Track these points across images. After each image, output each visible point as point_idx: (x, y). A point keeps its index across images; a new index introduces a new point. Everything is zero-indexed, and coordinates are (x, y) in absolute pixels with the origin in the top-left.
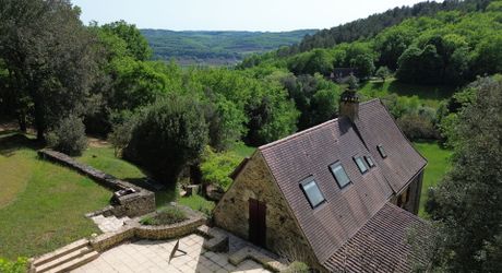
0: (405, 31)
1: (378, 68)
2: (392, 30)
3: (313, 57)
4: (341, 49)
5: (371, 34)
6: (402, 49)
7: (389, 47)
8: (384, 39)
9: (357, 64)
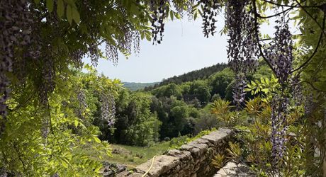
0: (227, 74)
1: (212, 95)
2: (218, 73)
3: (168, 89)
4: (187, 85)
5: (205, 77)
6: (227, 84)
7: (218, 83)
8: (214, 78)
9: (199, 92)
